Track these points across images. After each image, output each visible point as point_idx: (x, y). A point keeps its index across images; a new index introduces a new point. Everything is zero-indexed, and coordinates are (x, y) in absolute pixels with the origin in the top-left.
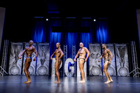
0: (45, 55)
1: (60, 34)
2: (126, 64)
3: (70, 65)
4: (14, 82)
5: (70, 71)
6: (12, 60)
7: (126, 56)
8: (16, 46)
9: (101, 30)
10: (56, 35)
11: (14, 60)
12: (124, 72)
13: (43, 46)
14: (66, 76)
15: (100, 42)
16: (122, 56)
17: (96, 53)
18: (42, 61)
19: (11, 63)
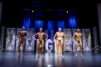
0: (32, 37)
1: (42, 22)
2: (90, 43)
3: (50, 44)
4: (9, 56)
5: (49, 48)
6: (8, 41)
7: (90, 37)
8: (10, 30)
9: (72, 19)
10: (39, 23)
11: (9, 40)
12: (88, 49)
13: (30, 30)
14: (46, 52)
15: (71, 28)
16: (87, 37)
17: (68, 36)
18: (30, 42)
19: (7, 43)
